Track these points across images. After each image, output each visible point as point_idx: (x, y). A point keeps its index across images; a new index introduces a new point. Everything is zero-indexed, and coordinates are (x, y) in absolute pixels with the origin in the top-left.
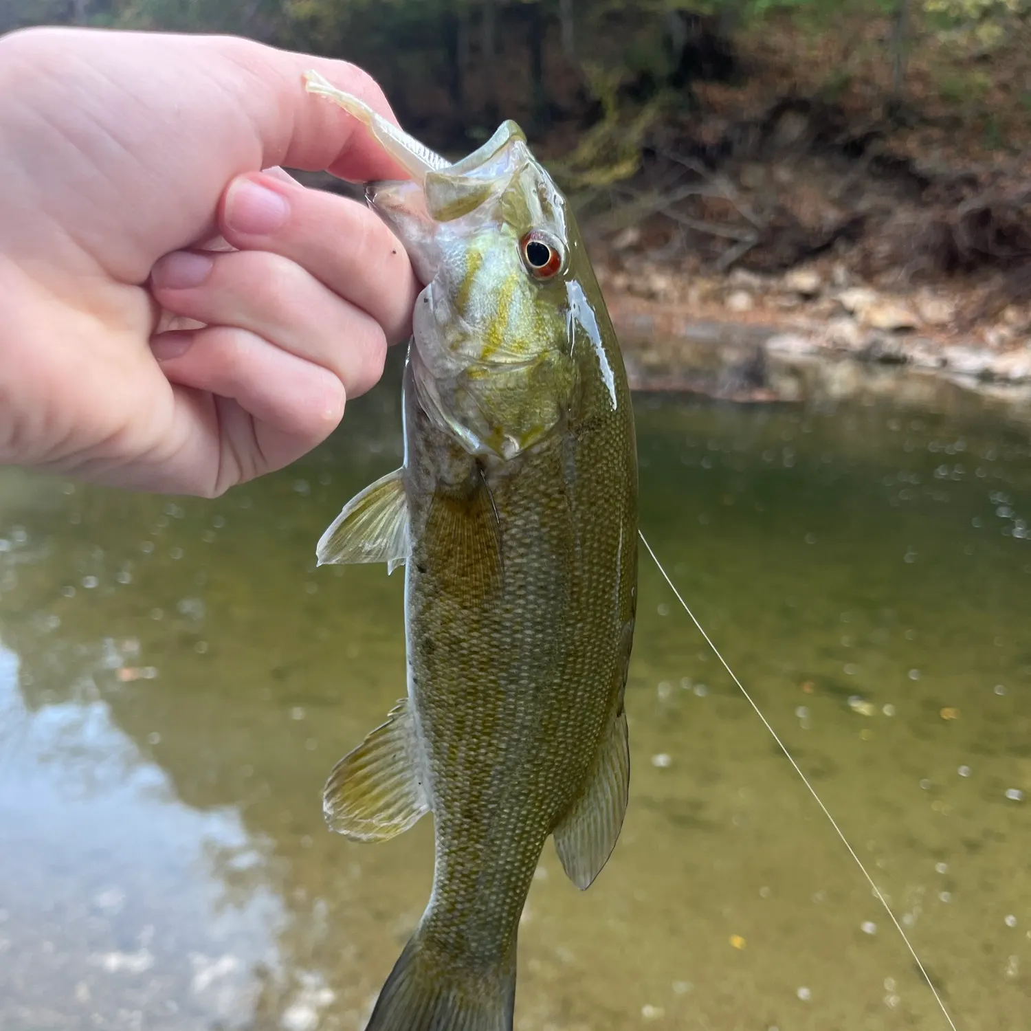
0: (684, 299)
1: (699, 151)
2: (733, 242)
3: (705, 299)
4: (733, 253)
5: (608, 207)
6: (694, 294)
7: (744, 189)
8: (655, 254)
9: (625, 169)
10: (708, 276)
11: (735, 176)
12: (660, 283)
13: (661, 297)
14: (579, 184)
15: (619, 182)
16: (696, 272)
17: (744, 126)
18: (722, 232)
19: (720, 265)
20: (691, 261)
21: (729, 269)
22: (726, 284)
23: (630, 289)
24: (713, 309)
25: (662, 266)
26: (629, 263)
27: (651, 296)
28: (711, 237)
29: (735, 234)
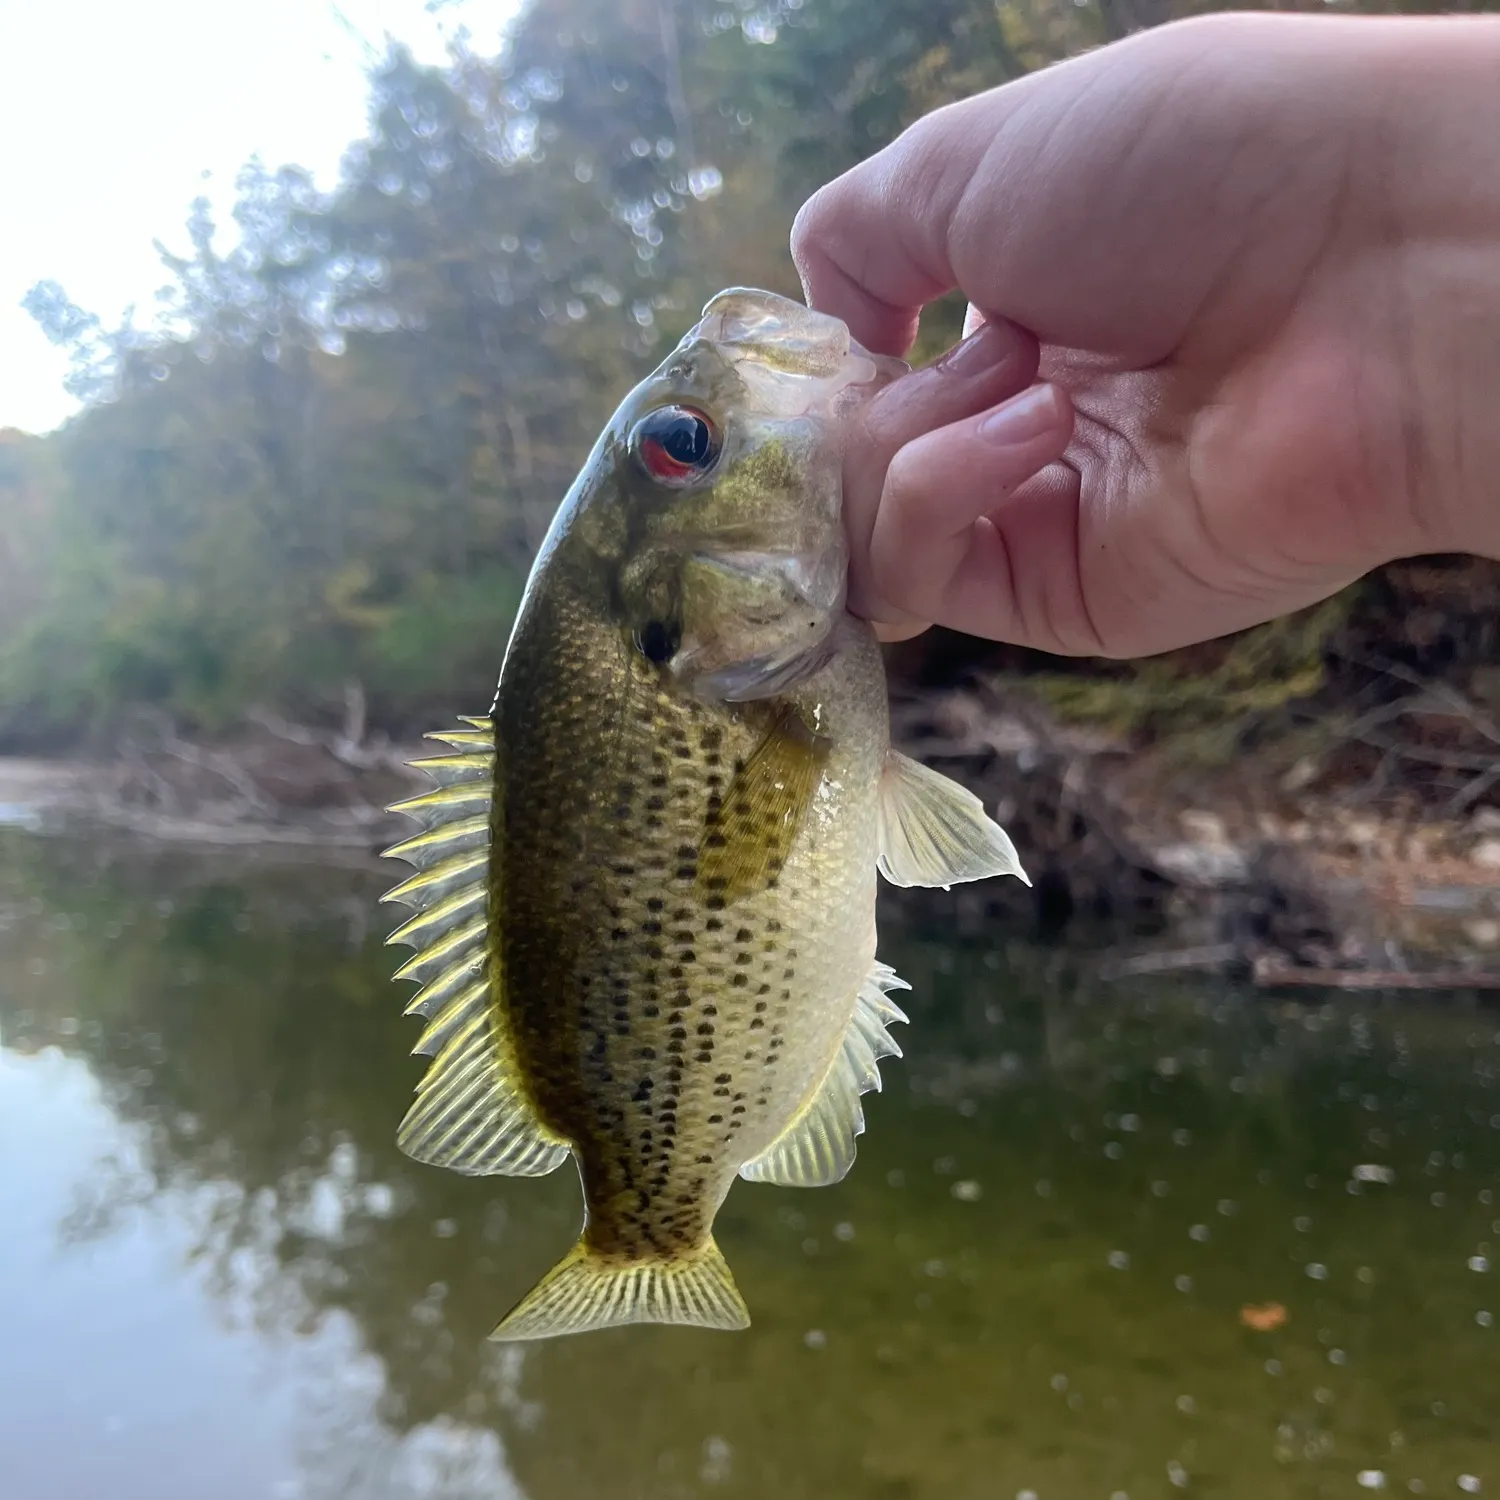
0: (1402, 852)
1: (1406, 654)
2: (1472, 773)
3: (1434, 853)
4: (1473, 789)
5: (1276, 736)
6: (1417, 846)
7: (1477, 701)
8: (1348, 794)
9: (1304, 684)
10: (1437, 819)
11: (1462, 685)
12: (1363, 832)
13: (1367, 851)
14: (1232, 708)
15: (1294, 701)
16: (1414, 816)
17: (1472, 622)
18: (1451, 760)
19: (1456, 803)
20: (1405, 800)
21: (1471, 809)
22: (1467, 830)
23: (1317, 844)
24: (1451, 866)
25: (1361, 811)
26: (1310, 806)
27: (1351, 850)
28: (1436, 768)
29: (1474, 760)
